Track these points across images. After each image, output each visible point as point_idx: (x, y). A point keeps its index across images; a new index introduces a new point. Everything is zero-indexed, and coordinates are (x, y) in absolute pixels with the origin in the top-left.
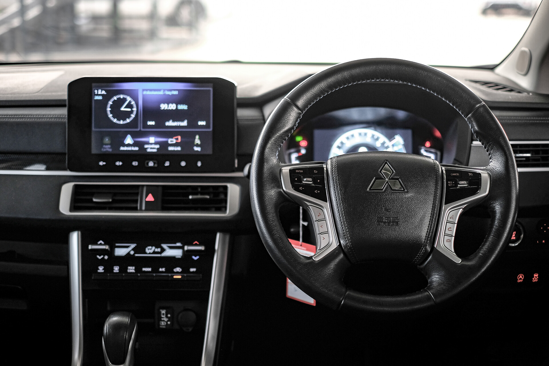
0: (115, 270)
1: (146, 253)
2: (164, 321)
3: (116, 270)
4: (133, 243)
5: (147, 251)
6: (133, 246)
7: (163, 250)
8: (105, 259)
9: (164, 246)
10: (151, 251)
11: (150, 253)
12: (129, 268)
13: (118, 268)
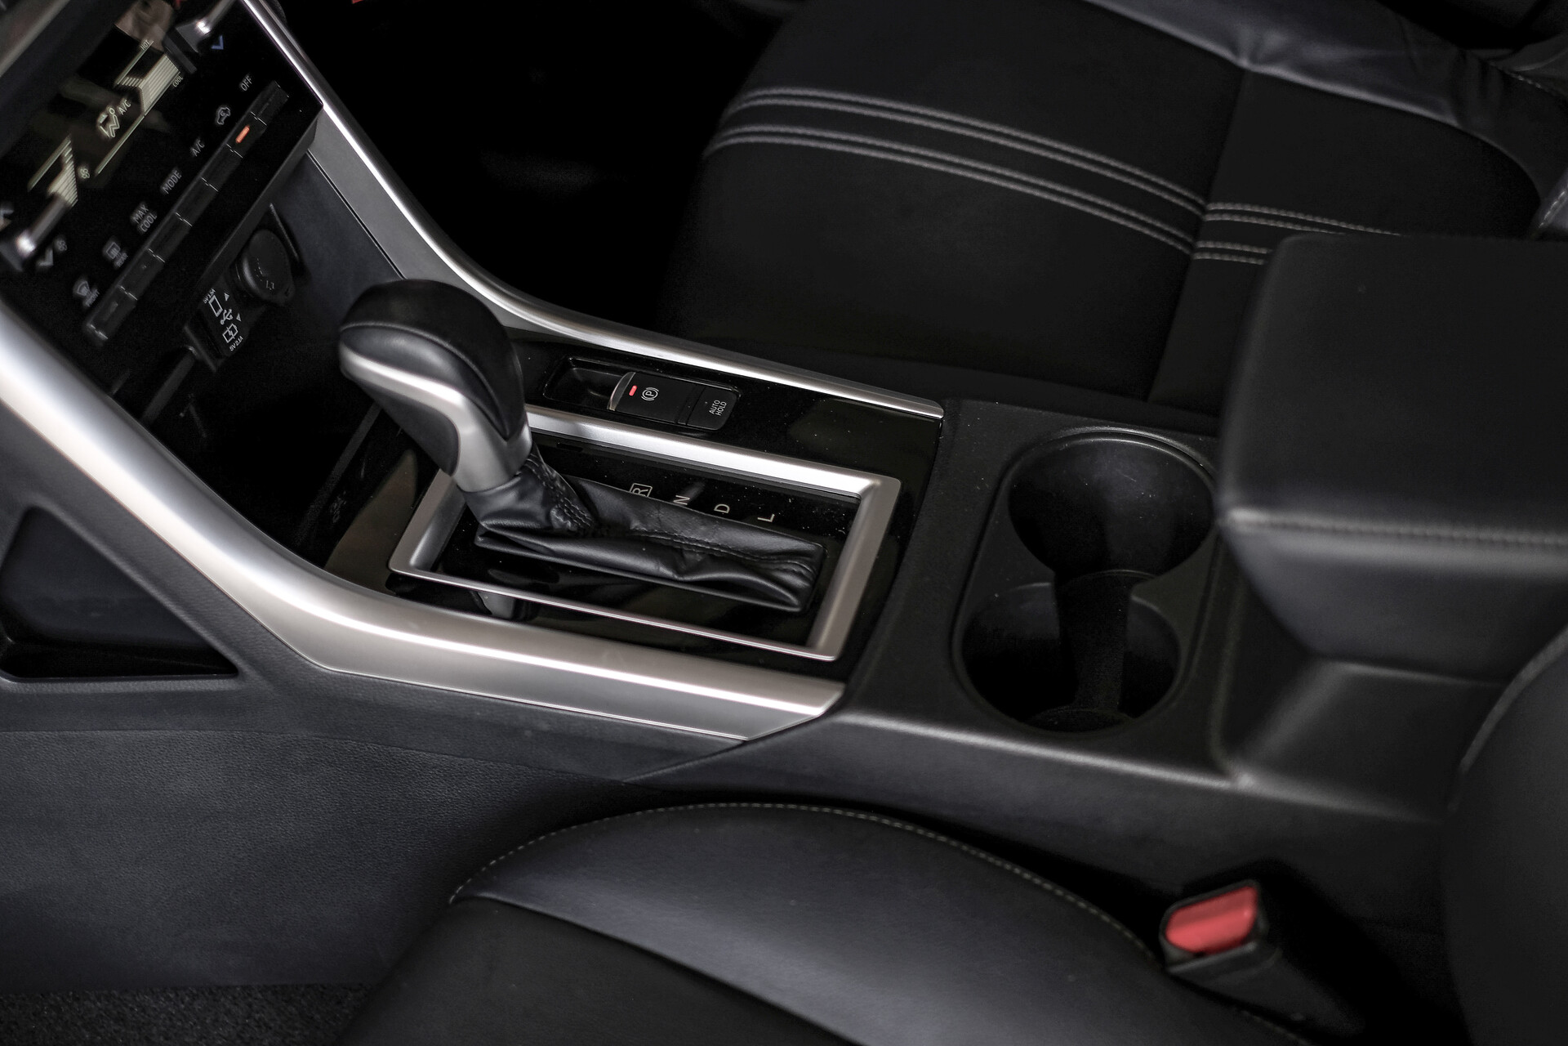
0: (115, 259)
1: (111, 143)
2: (228, 323)
3: (119, 256)
4: (54, 144)
5: (109, 132)
6: (66, 151)
7: (134, 95)
8: (65, 254)
9: (125, 80)
10: (114, 125)
11: (120, 133)
12: (135, 218)
13: (113, 246)
